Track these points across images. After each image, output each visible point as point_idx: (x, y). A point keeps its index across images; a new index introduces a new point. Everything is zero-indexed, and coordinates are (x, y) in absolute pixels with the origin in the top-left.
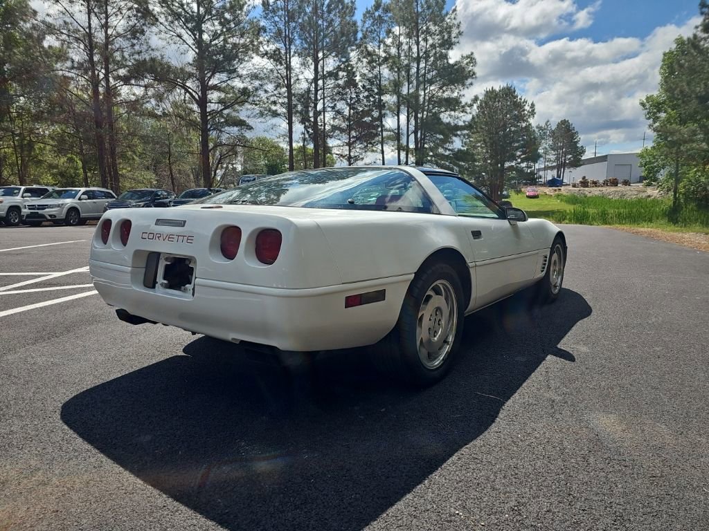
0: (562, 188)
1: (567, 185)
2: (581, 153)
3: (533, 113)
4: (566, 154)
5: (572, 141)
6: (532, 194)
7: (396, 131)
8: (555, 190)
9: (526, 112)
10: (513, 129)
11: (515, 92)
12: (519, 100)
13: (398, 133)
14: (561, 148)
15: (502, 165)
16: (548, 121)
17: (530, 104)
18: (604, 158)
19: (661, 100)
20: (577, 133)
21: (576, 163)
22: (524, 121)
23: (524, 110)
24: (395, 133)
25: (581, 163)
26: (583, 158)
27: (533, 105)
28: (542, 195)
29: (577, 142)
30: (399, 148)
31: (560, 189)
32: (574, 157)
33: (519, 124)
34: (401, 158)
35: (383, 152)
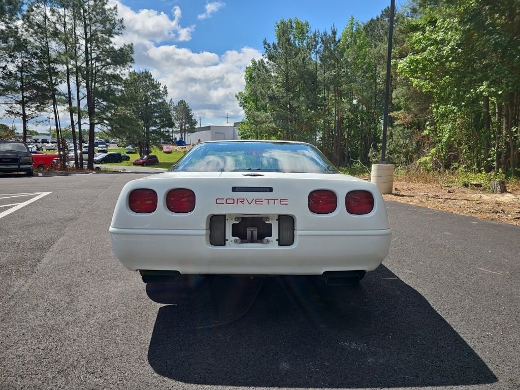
0: (186, 146)
1: (188, 145)
2: (195, 124)
3: (166, 92)
4: (185, 123)
5: (188, 115)
6: (167, 150)
7: (68, 96)
8: (183, 148)
9: (161, 92)
10: (153, 103)
11: (151, 76)
12: (155, 83)
13: (70, 98)
14: (182, 119)
15: (148, 128)
16: (171, 100)
17: (164, 86)
18: (208, 128)
19: (247, 95)
20: (191, 110)
21: (192, 130)
22: (160, 98)
23: (160, 90)
24: (66, 97)
25: (195, 130)
26: (196, 127)
27: (165, 88)
28: (174, 151)
29: (191, 116)
30: (71, 111)
31: (185, 148)
32: (191, 126)
33: (157, 100)
34: (74, 120)
35: (56, 112)
